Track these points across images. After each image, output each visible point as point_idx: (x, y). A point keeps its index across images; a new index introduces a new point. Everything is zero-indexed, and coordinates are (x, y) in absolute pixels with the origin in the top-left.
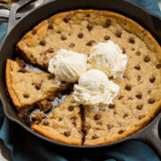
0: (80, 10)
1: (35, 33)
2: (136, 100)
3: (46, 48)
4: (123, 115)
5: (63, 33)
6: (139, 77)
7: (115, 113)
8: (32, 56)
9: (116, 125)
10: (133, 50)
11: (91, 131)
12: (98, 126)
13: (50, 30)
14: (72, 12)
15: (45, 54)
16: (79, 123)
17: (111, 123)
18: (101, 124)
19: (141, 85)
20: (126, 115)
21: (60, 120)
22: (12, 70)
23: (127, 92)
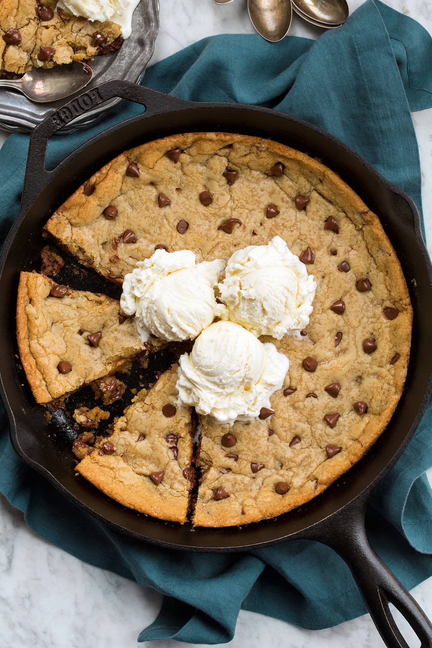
0: (212, 135)
1: (91, 191)
2: (325, 398)
3: (118, 229)
4: (289, 437)
5: (162, 188)
6: (339, 336)
7: (271, 432)
8: (81, 249)
9: (271, 462)
10: (334, 253)
11: (212, 474)
12: (230, 462)
13: (130, 180)
14: (190, 137)
15: (115, 247)
16: (186, 452)
17: (261, 459)
18: (236, 459)
19: (343, 359)
20: (296, 439)
21: (143, 436)
22: (31, 301)
23: (306, 375)
